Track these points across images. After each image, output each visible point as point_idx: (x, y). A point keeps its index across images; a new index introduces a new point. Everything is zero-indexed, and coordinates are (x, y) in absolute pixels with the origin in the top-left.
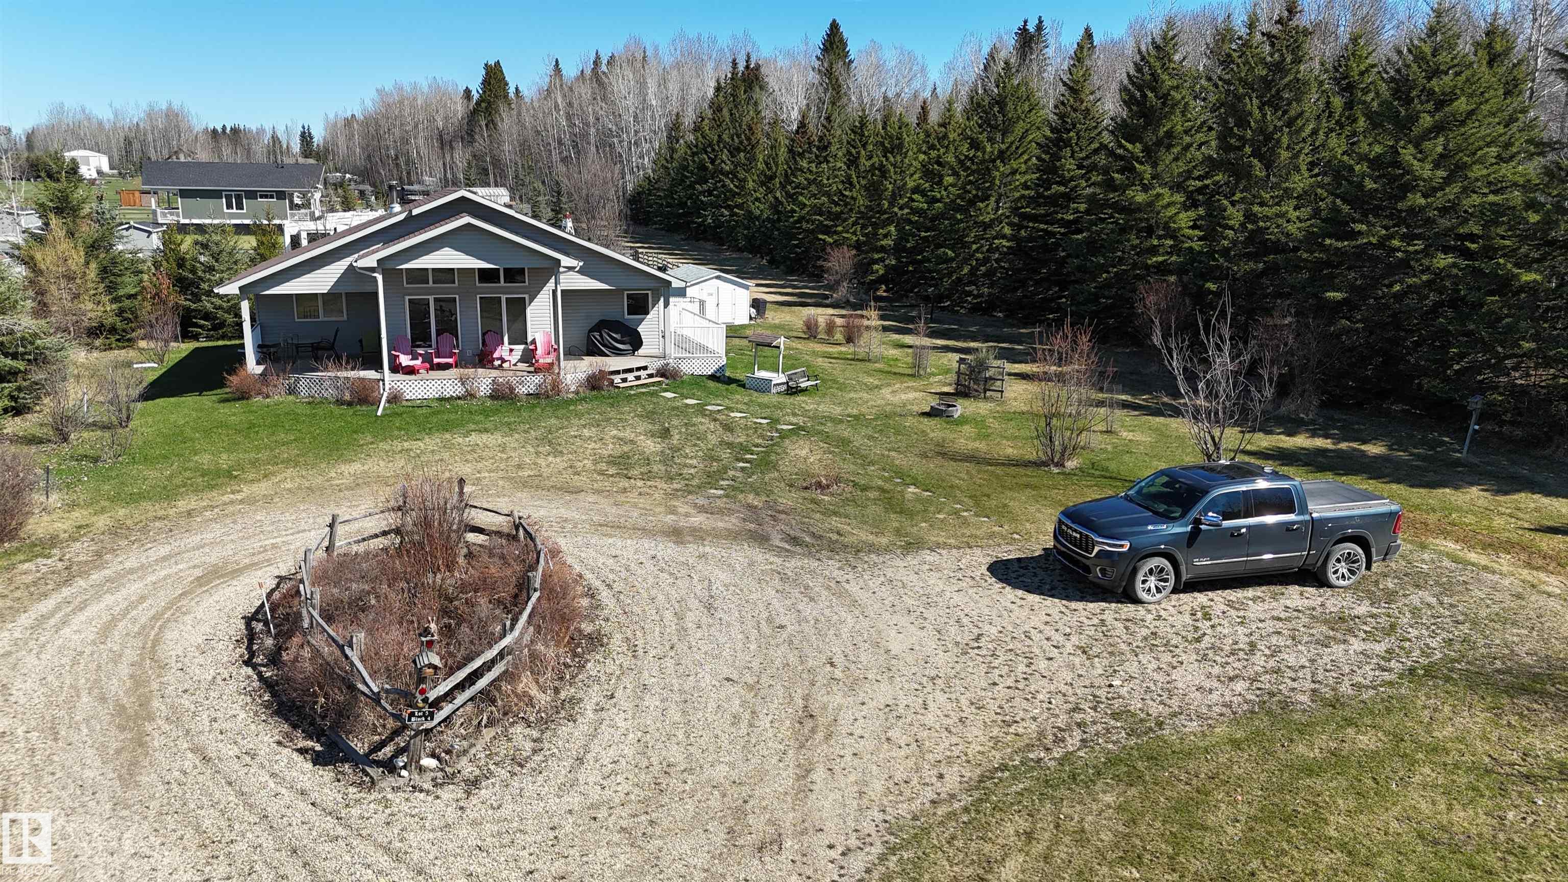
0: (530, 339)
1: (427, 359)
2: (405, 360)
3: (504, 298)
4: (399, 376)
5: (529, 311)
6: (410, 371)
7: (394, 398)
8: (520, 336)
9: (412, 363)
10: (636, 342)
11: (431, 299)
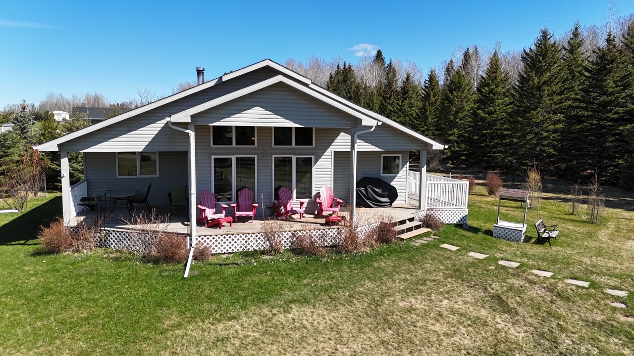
0: (314, 193)
1: (230, 212)
2: (210, 214)
3: (294, 158)
4: (205, 230)
5: (315, 169)
6: (216, 224)
7: (201, 255)
8: (305, 191)
9: (216, 216)
10: (392, 194)
11: (234, 158)
